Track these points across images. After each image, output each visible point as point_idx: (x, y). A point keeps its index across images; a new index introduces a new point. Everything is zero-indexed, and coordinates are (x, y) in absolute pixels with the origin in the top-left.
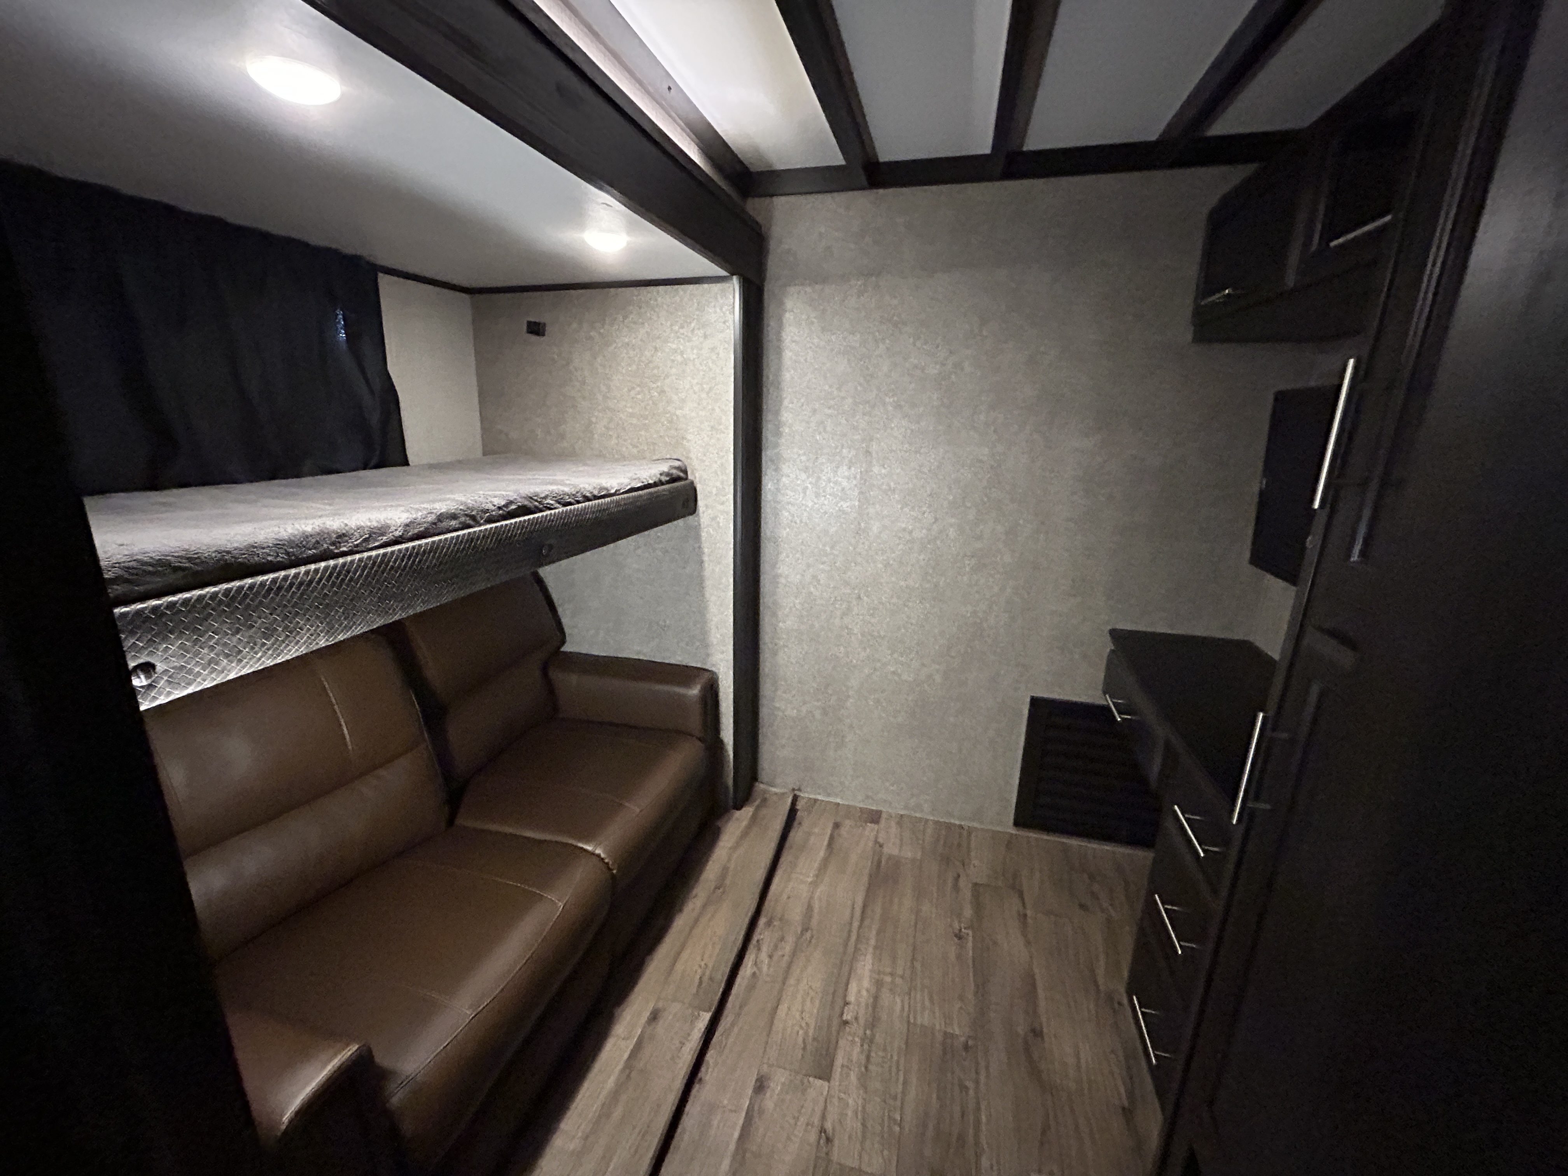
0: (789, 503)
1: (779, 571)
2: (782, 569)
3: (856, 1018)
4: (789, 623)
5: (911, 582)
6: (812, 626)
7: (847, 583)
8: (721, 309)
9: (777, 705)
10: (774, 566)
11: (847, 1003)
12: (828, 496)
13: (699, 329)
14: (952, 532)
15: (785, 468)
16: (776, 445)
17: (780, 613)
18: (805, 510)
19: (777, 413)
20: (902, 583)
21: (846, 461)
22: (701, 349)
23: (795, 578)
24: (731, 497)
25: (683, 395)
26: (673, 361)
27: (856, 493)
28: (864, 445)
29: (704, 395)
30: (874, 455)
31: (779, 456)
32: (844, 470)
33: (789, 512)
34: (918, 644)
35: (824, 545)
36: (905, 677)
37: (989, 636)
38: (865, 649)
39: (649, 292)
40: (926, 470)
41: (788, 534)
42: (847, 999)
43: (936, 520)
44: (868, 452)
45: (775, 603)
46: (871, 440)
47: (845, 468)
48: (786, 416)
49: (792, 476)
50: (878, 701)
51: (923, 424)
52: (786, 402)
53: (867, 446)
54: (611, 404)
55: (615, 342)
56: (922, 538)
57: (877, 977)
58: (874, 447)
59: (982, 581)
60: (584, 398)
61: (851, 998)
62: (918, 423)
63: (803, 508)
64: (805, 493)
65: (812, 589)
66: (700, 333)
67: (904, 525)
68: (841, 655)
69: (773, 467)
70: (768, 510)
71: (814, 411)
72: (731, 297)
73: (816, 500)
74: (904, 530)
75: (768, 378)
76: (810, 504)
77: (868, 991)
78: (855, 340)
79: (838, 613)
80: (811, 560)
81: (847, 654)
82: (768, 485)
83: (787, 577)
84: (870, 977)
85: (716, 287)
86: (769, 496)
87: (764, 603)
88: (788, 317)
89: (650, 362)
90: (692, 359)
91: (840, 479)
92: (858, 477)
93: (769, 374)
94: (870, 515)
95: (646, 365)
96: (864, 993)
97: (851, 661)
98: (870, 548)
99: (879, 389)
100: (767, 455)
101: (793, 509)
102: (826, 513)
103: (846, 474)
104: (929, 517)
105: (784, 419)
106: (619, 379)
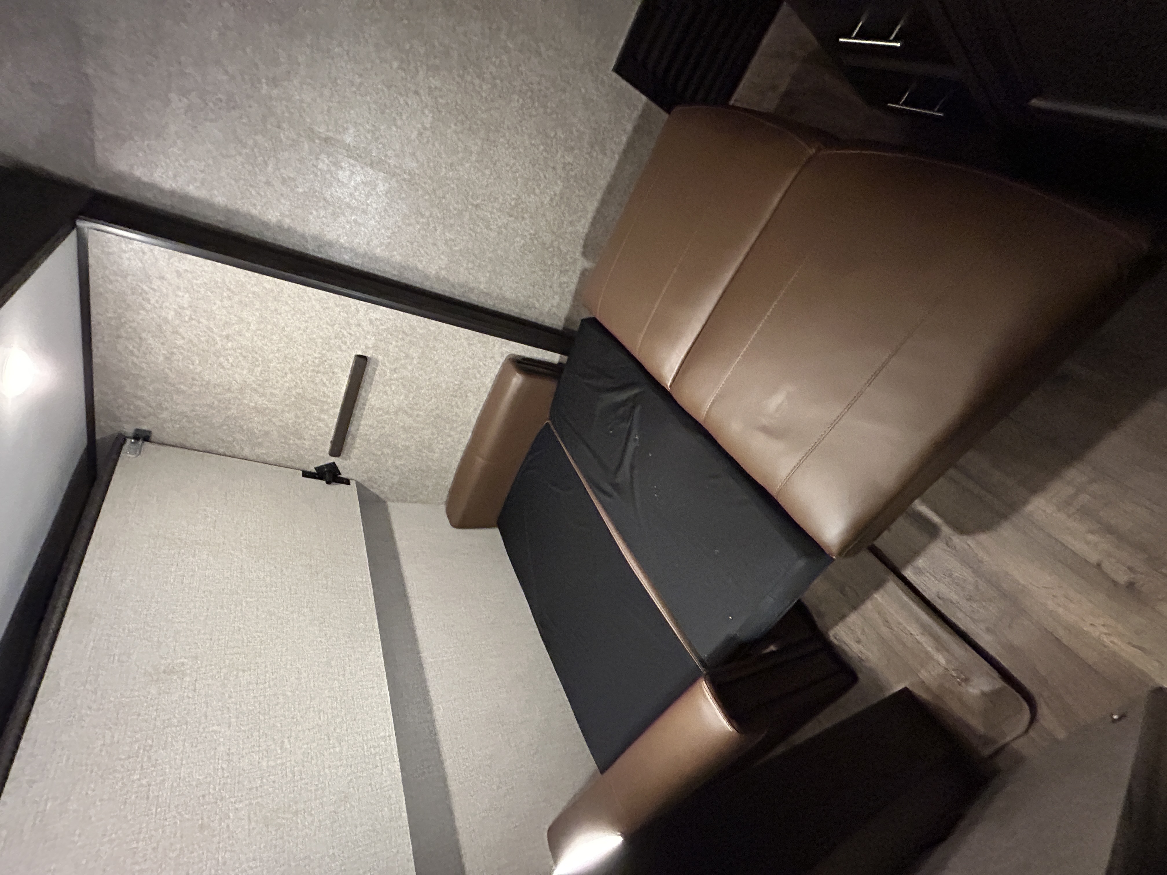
0: (368, 244)
1: (434, 272)
2: (432, 270)
3: (1130, 569)
4: (482, 279)
5: (475, 149)
6: (491, 259)
7: (460, 213)
8: (125, 252)
9: (547, 310)
10: (427, 277)
11: (1099, 565)
12: (368, 202)
13: (151, 283)
14: (435, 82)
15: (330, 235)
16: (303, 236)
17: (472, 285)
18: (379, 230)
19: (266, 225)
20: (474, 158)
21: (333, 168)
22: (179, 288)
23: (444, 261)
24: (352, 300)
25: (234, 319)
26: (191, 319)
27: (371, 171)
28: (317, 141)
29: (236, 298)
30: (331, 134)
31: (315, 238)
32: (343, 175)
33: (378, 246)
34: (534, 165)
35: (418, 223)
36: (558, 189)
37: (547, 89)
38: (523, 218)
39: (99, 323)
40: (358, 80)
41: (400, 254)
42: (1092, 561)
43: (416, 93)
44: (327, 140)
45: (462, 286)
46: (311, 130)
47: (340, 173)
48: (272, 216)
49: (341, 231)
50: (571, 223)
51: (301, 59)
52: (254, 212)
53: (319, 138)
54: (236, 387)
55: (163, 370)
56: (433, 117)
57: (1072, 510)
58: (321, 131)
59: (493, 69)
60: (228, 409)
61: (1094, 557)
62: (299, 64)
63: (376, 231)
64: (360, 224)
65: (457, 248)
66: (156, 283)
67: (416, 133)
68: (523, 242)
69: (327, 248)
70: (372, 266)
71: (268, 183)
72: (109, 236)
73: (370, 216)
74: (420, 134)
75: (221, 222)
76: (373, 222)
77: (1092, 532)
78: (178, 103)
79: (485, 231)
80: (430, 240)
81: (523, 236)
82: (345, 259)
83: (441, 269)
84: (1069, 516)
85: (94, 251)
86: (357, 262)
87: (459, 296)
88: (139, 172)
89: (191, 341)
90: (190, 299)
91: (352, 183)
92: (352, 161)
93: (217, 220)
94: (397, 165)
95: (195, 345)
96: (1090, 537)
97: (531, 234)
98: (431, 178)
99: (249, 97)
100: (311, 249)
101: (375, 242)
102: (385, 210)
103: (348, 173)
104: (413, 101)
105: (274, 220)
106: (209, 375)
